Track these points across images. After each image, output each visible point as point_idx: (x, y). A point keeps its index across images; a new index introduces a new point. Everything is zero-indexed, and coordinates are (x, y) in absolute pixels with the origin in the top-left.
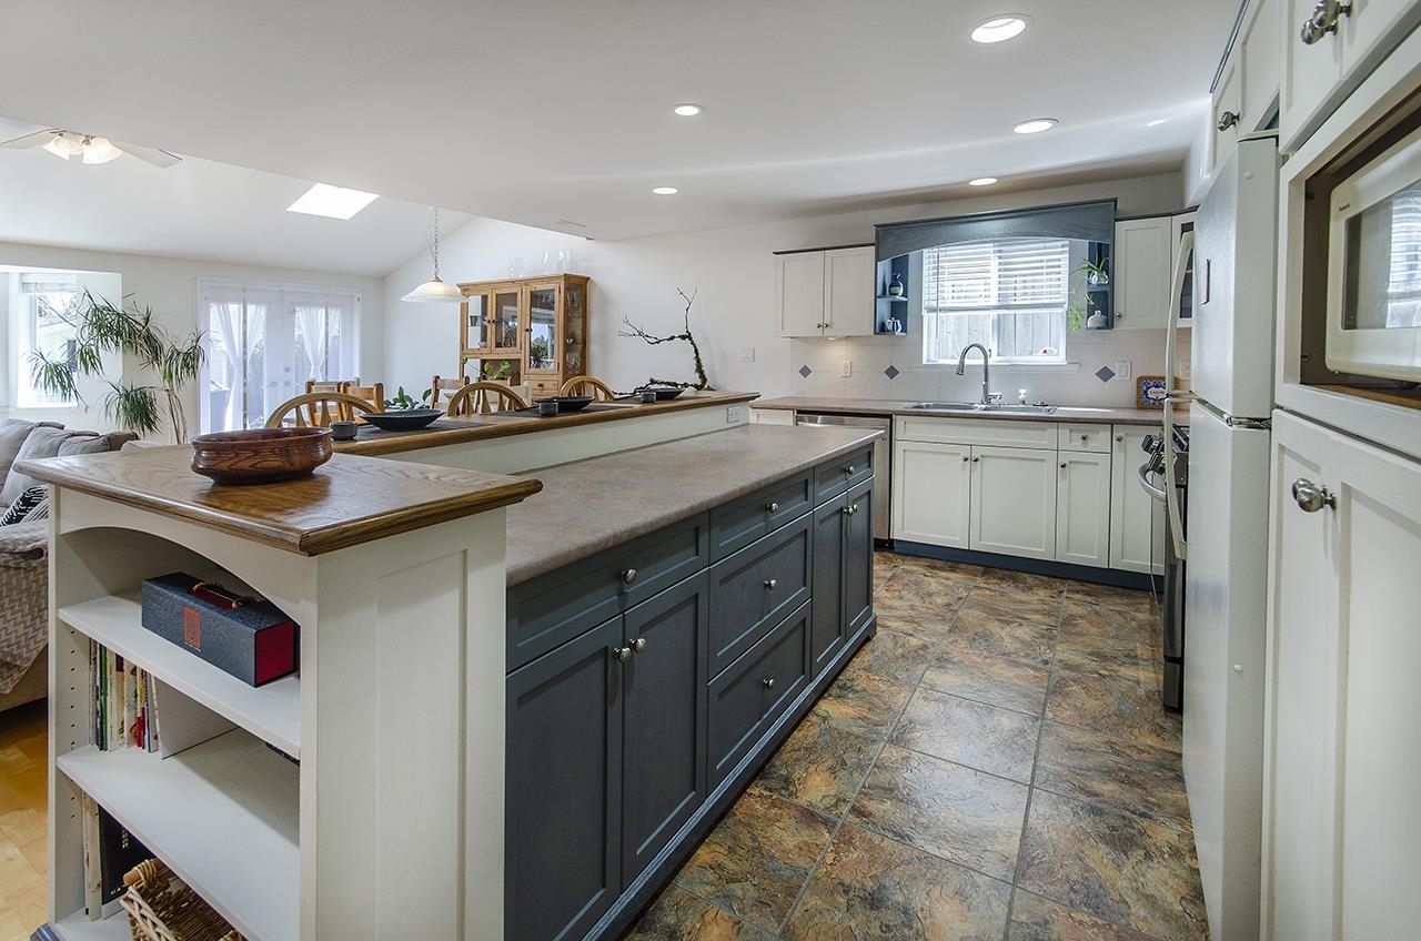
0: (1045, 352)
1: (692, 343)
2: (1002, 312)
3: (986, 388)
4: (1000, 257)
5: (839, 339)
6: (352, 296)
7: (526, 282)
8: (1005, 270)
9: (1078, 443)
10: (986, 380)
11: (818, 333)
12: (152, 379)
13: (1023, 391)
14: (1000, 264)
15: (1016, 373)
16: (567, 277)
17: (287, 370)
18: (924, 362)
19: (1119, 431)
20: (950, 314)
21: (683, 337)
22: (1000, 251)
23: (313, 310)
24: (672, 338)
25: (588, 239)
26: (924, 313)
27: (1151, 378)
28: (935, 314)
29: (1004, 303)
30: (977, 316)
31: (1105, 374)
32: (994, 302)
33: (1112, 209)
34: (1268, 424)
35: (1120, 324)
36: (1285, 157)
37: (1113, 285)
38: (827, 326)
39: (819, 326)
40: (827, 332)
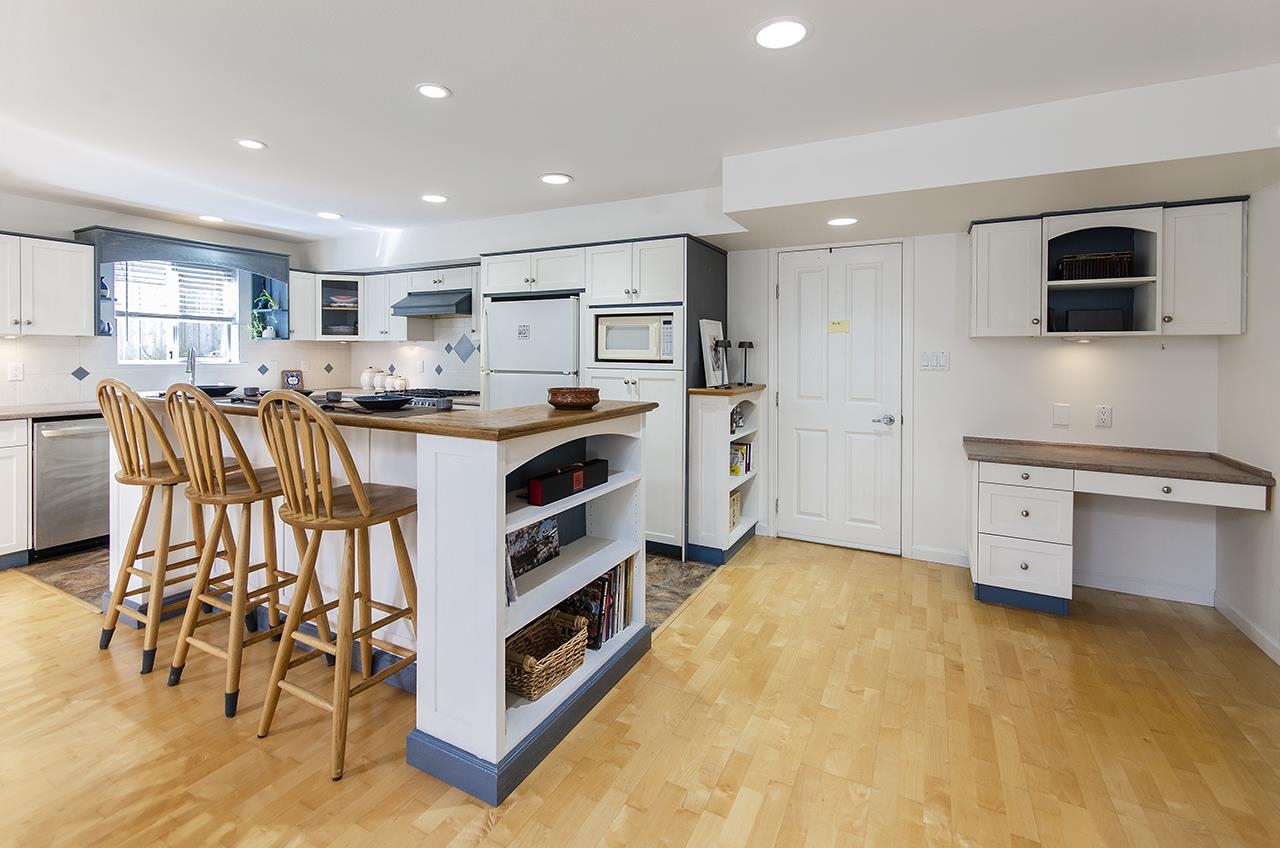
0: (214, 354)
2: (185, 321)
4: (179, 275)
10: (193, 377)
11: (16, 330)
18: (118, 363)
26: (116, 316)
27: (290, 372)
28: (125, 319)
29: (188, 314)
31: (263, 370)
32: (177, 313)
33: (287, 262)
34: (576, 373)
35: (293, 337)
36: (590, 307)
37: (288, 311)
38: (29, 323)
39: (16, 323)
40: (26, 330)
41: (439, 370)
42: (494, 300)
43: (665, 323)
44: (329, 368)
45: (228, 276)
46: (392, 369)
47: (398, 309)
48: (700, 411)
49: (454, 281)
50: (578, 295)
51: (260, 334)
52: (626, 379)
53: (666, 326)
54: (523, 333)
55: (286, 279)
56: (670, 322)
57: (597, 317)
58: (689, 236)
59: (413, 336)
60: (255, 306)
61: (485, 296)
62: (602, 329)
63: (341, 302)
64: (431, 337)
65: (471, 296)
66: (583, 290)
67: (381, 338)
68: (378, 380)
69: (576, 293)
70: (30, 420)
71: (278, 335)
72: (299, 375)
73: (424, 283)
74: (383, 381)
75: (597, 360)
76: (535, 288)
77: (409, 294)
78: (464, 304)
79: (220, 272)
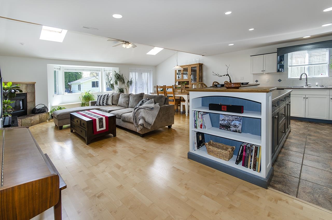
0: (322, 74)
1: (229, 76)
4: (309, 53)
5: (266, 74)
6: (151, 70)
7: (190, 65)
8: (310, 56)
10: (307, 81)
11: (262, 72)
12: (123, 86)
13: (317, 83)
14: (309, 55)
15: (314, 79)
16: (199, 64)
17: (141, 85)
18: (288, 78)
20: (295, 67)
21: (227, 75)
22: (309, 52)
23: (145, 73)
24: (224, 75)
25: (203, 56)
26: (288, 67)
28: (291, 67)
29: (311, 64)
32: (307, 64)
38: (264, 71)
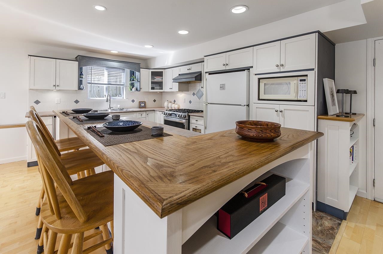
0: (118, 96)
2: (109, 85)
3: (110, 105)
4: (108, 71)
9: (140, 116)
10: (110, 103)
11: (54, 88)
13: (119, 106)
14: (108, 73)
19: (147, 113)
20: (95, 85)
26: (88, 84)
27: (141, 102)
28: (91, 85)
29: (110, 83)
30: (102, 86)
31: (133, 101)
32: (107, 83)
33: (140, 65)
34: (248, 105)
35: (141, 90)
36: (256, 75)
37: (140, 82)
38: (58, 86)
39: (54, 86)
40: (57, 88)
41: (190, 102)
42: (210, 74)
43: (301, 80)
44: (155, 101)
45: (123, 71)
46: (175, 101)
47: (175, 80)
48: (326, 129)
49: (195, 69)
50: (249, 69)
51: (131, 90)
52: (277, 109)
53: (302, 82)
54: (222, 87)
55: (139, 71)
56: (305, 80)
57: (259, 79)
58: (319, 32)
59: (181, 90)
60: (130, 80)
61: (206, 73)
62: (262, 85)
63: (157, 79)
64: (187, 90)
65: (201, 74)
66: (252, 67)
67: (170, 90)
68: (170, 105)
69: (248, 69)
70: (53, 117)
71: (137, 90)
72: (145, 103)
73: (184, 70)
74: (171, 105)
75: (259, 99)
76: (228, 68)
77: (179, 74)
78: (198, 77)
79: (120, 70)
